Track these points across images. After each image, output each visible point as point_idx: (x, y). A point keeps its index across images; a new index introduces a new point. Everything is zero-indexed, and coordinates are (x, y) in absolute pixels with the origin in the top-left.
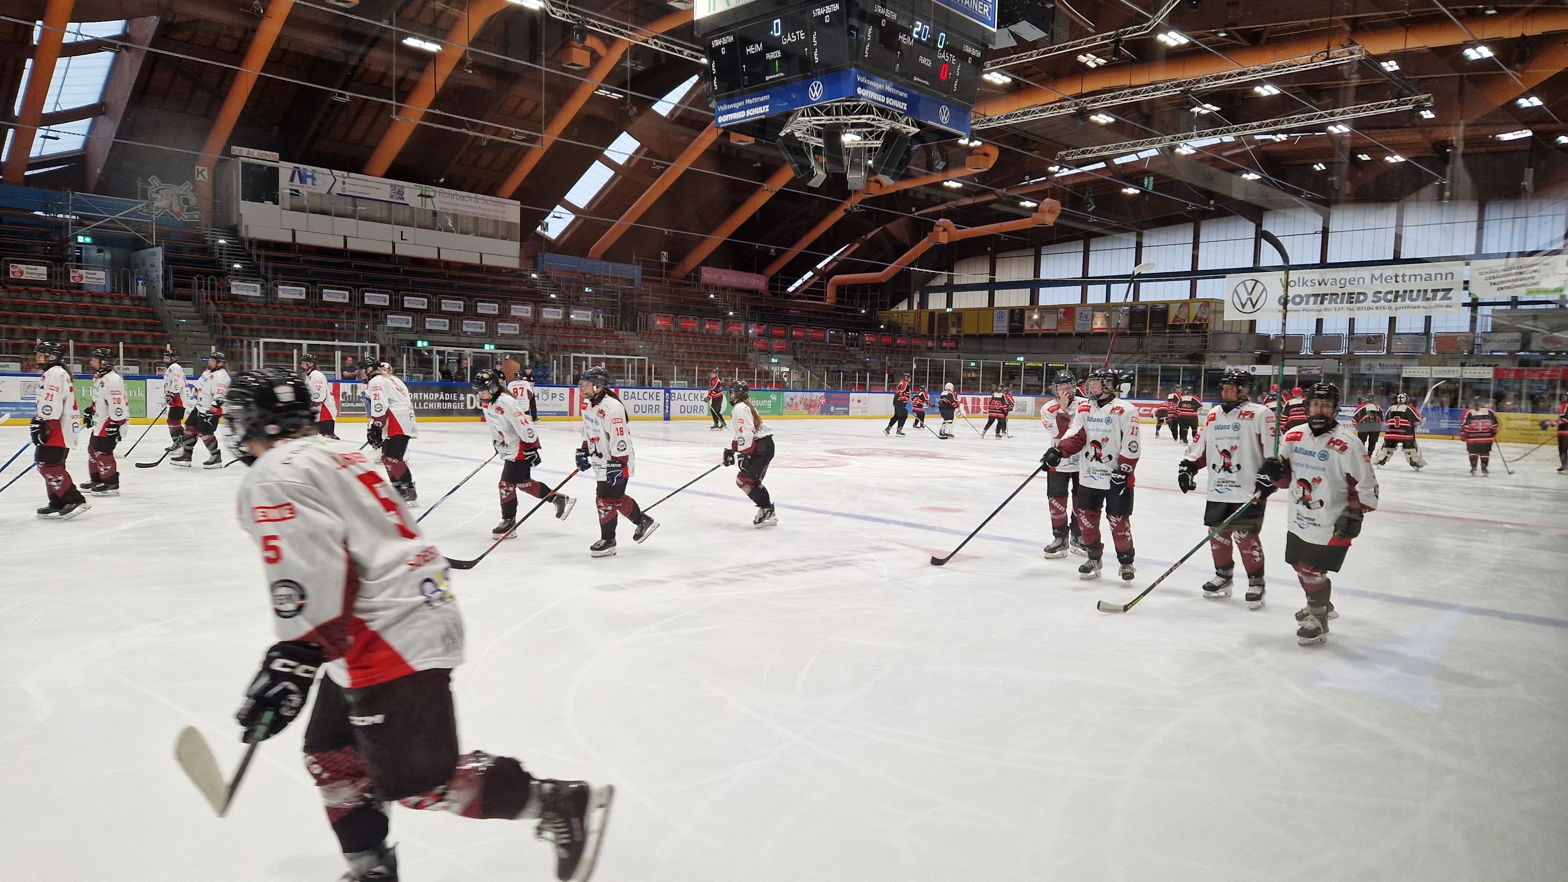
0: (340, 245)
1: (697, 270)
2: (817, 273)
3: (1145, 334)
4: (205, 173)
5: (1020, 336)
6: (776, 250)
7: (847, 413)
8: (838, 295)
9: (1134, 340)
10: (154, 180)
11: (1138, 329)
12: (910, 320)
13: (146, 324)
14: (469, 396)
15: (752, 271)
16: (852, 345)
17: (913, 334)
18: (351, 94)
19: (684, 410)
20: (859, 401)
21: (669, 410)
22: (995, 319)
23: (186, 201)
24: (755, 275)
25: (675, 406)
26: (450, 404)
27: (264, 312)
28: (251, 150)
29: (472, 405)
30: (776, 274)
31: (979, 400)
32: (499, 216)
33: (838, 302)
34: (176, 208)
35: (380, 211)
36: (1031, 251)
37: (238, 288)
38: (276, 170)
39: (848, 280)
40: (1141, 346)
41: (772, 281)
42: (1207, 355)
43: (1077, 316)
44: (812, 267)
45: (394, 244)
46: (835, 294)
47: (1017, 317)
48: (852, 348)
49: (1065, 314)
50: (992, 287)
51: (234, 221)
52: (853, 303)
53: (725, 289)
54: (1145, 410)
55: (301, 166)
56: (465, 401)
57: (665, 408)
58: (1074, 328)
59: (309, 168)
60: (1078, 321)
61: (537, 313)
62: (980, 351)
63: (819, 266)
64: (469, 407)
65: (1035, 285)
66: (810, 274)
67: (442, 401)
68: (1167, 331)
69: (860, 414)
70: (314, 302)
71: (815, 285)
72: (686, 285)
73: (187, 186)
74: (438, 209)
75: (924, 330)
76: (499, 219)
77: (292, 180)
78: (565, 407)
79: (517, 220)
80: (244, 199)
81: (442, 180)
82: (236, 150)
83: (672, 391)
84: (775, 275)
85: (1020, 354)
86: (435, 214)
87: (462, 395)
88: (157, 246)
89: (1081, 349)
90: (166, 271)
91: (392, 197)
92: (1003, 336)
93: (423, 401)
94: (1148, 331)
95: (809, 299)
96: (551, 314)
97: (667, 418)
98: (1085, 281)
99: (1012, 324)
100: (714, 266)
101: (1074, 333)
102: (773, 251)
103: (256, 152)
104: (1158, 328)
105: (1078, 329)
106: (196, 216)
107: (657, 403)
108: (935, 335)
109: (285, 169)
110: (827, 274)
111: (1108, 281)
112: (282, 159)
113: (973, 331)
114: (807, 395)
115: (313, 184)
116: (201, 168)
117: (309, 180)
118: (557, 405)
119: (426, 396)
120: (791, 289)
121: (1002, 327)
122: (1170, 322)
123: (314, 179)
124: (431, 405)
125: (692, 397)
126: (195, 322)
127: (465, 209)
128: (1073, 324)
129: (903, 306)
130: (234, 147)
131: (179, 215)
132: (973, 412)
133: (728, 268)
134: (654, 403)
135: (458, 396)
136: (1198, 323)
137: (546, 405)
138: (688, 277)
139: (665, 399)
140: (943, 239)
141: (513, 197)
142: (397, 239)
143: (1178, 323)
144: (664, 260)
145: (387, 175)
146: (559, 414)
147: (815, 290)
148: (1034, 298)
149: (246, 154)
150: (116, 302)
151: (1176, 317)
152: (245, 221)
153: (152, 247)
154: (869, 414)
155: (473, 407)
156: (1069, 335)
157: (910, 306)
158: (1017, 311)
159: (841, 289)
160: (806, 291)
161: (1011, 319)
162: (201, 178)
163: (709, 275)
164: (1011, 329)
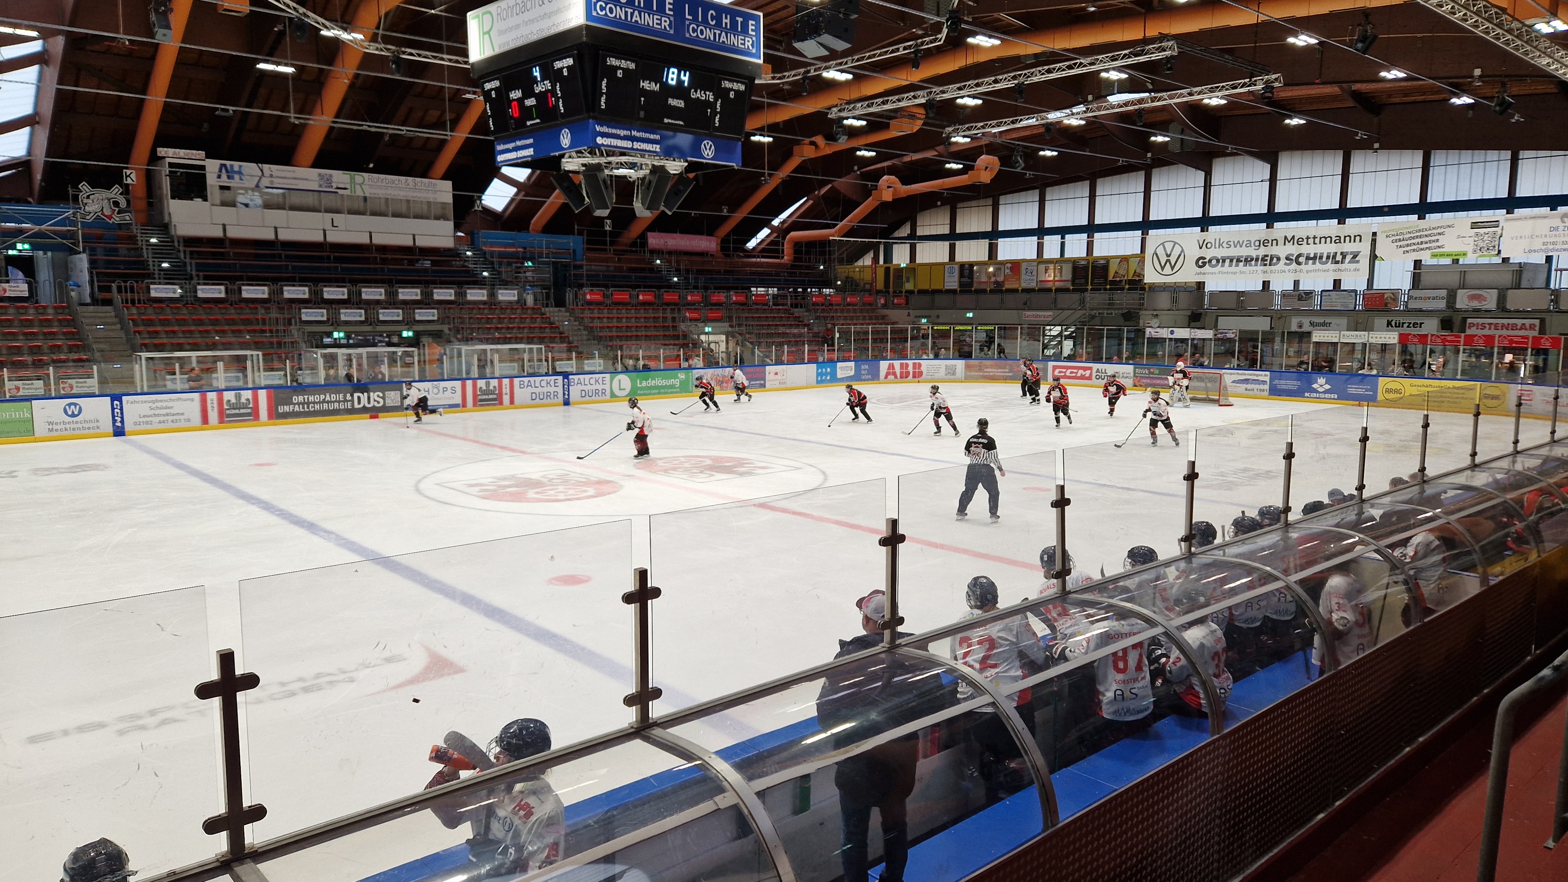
0: (270, 236)
1: (643, 237)
2: (773, 229)
3: (1087, 290)
4: (133, 176)
5: (970, 291)
6: (722, 211)
7: (763, 386)
8: (796, 252)
9: (1076, 296)
10: (84, 186)
11: (1081, 284)
12: (868, 276)
13: (64, 333)
14: (356, 395)
15: (701, 233)
16: (796, 306)
17: (871, 290)
18: (234, 108)
19: (584, 394)
20: (776, 374)
21: (568, 395)
22: (947, 274)
23: (116, 204)
24: (704, 237)
25: (575, 392)
26: (336, 405)
27: (185, 312)
28: (177, 150)
29: (359, 403)
30: (728, 235)
31: (907, 365)
32: (430, 197)
33: (796, 259)
34: (107, 212)
35: (310, 199)
36: (990, 201)
37: (158, 291)
38: (203, 168)
39: (803, 237)
40: (1082, 302)
41: (724, 244)
42: (1142, 313)
43: (1023, 271)
44: (767, 223)
45: (324, 231)
46: (792, 251)
47: (966, 272)
48: (796, 310)
49: (1011, 269)
50: (953, 237)
51: (166, 220)
52: (810, 259)
53: (670, 253)
54: (1071, 373)
55: (228, 163)
56: (352, 401)
57: (564, 394)
58: (1020, 284)
59: (236, 165)
60: (1023, 277)
61: (461, 294)
62: (932, 307)
63: (776, 222)
64: (356, 406)
65: (994, 235)
66: (765, 232)
67: (328, 402)
68: (1108, 287)
69: (778, 386)
70: (233, 300)
71: (772, 243)
72: (631, 251)
73: (116, 189)
74: (367, 195)
75: (880, 285)
76: (431, 200)
77: (219, 177)
78: (458, 400)
79: (449, 199)
80: (173, 198)
81: (371, 165)
82: (162, 151)
83: (571, 377)
84: (727, 236)
85: (969, 309)
86: (365, 199)
87: (348, 395)
88: (84, 252)
89: (1026, 306)
90: (91, 277)
91: (320, 186)
92: (953, 292)
93: (308, 403)
94: (1090, 287)
95: (763, 257)
96: (475, 295)
97: (567, 403)
98: (1041, 232)
99: (962, 280)
100: (661, 230)
101: (1020, 289)
102: (725, 210)
103: (182, 152)
104: (1100, 284)
105: (1024, 285)
106: (127, 218)
107: (556, 389)
108: (891, 290)
109: (212, 166)
110: (783, 231)
111: (1063, 231)
112: (208, 157)
113: (925, 286)
114: (719, 371)
115: (241, 179)
116: (128, 172)
117: (237, 177)
118: (449, 398)
119: (311, 398)
120: (752, 244)
121: (952, 282)
122: (1110, 278)
123: (240, 173)
124: (317, 407)
125: (592, 381)
126: (113, 327)
127: (396, 193)
128: (1019, 279)
129: (867, 260)
130: (159, 149)
131: (110, 217)
132: (901, 377)
133: (676, 232)
134: (552, 389)
135: (345, 396)
136: (1138, 278)
137: (437, 399)
138: (634, 244)
139: (564, 385)
140: (887, 196)
141: (444, 178)
142: (328, 226)
143: (1118, 279)
144: (608, 228)
145: (315, 165)
146: (451, 406)
147: (771, 248)
148: (993, 251)
149: (171, 154)
150: (40, 311)
151: (1116, 272)
152: (175, 220)
153: (80, 253)
154: (788, 385)
155: (361, 406)
156: (1015, 291)
157: (876, 259)
158: (967, 266)
159: (798, 245)
160: (763, 250)
161: (961, 275)
162: (129, 181)
163: (655, 240)
164: (961, 284)
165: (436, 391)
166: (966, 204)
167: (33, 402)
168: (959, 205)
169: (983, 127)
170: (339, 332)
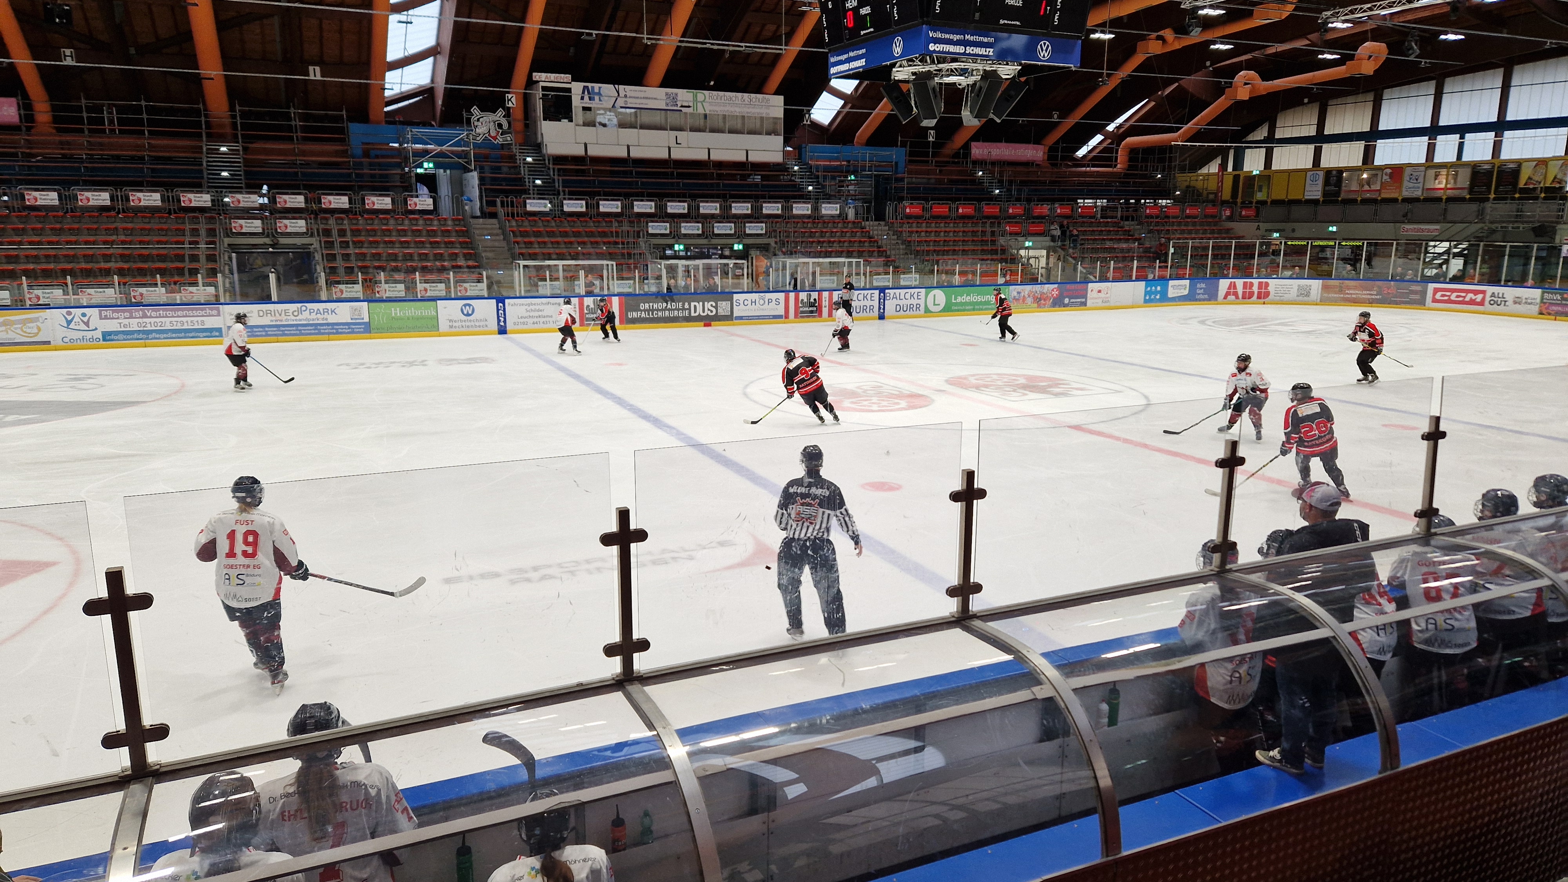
0: (624, 154)
1: (966, 147)
2: (1107, 135)
3: (1488, 199)
4: (513, 100)
5: (1336, 201)
6: (1052, 117)
7: (1084, 304)
8: (1130, 160)
9: (1474, 207)
10: (475, 110)
11: (1481, 193)
12: (1212, 185)
13: (460, 243)
14: (693, 304)
15: (1028, 142)
16: (1127, 219)
17: (1215, 200)
18: (596, 32)
19: (899, 309)
20: (1100, 291)
21: (884, 309)
22: (1308, 182)
23: (500, 126)
24: (1031, 146)
25: (890, 305)
26: (676, 313)
27: (553, 224)
28: (549, 75)
29: (695, 312)
30: (1057, 142)
31: (1252, 284)
32: (764, 112)
33: (1130, 167)
34: (493, 134)
35: (657, 118)
36: (1371, 96)
37: (532, 205)
38: (569, 90)
39: (1142, 142)
40: (1481, 213)
41: (1052, 153)
42: (1559, 226)
43: (1406, 177)
44: (1100, 129)
45: (669, 149)
46: (1127, 158)
47: (1333, 180)
48: (1127, 223)
49: (1391, 176)
50: (1320, 139)
51: (539, 140)
52: (1146, 166)
53: (993, 163)
54: (1458, 297)
55: (590, 85)
56: (690, 309)
57: (880, 308)
58: (1401, 191)
59: (597, 86)
60: (1406, 184)
61: (787, 209)
62: (1287, 220)
63: (1111, 128)
64: (693, 314)
65: (1373, 135)
66: (1099, 138)
67: (669, 310)
68: (1517, 196)
69: (1100, 304)
70: (592, 214)
71: (1105, 150)
72: (954, 163)
73: (500, 112)
74: (708, 112)
75: (1226, 194)
76: (764, 115)
77: (582, 98)
78: (781, 311)
79: (780, 113)
80: (544, 119)
81: (712, 83)
82: (536, 76)
83: (887, 291)
84: (1054, 143)
85: (1332, 222)
86: (705, 116)
87: (686, 304)
88: (475, 169)
89: (1407, 218)
90: (481, 192)
91: (667, 105)
92: (1315, 202)
93: (653, 311)
94: (1492, 196)
95: (1094, 166)
96: (801, 209)
97: (882, 317)
98: (1434, 130)
99: (1327, 188)
100: (985, 140)
101: (1400, 198)
102: (1055, 116)
103: (552, 76)
104: (1506, 192)
105: (1406, 194)
106: (509, 139)
107: (872, 303)
108: (1239, 200)
109: (577, 88)
110: (1118, 137)
111: (1462, 130)
112: (574, 80)
113: (1282, 196)
114: (1037, 288)
115: (600, 100)
116: (510, 96)
117: (597, 98)
118: (773, 309)
119: (655, 306)
120: (1081, 152)
121: (1315, 191)
122: (1521, 184)
123: (599, 94)
124: (660, 314)
125: (908, 296)
126: (498, 238)
127: (732, 109)
128: (1400, 187)
129: (1213, 168)
130: (534, 74)
131: (495, 138)
132: (1244, 298)
133: (1001, 142)
134: (868, 303)
135: (684, 305)
136: (1557, 186)
137: (763, 310)
138: (956, 155)
139: (880, 299)
140: (1243, 94)
141: (777, 93)
142: (673, 144)
143: (1531, 186)
144: (931, 139)
145: (663, 85)
146: (775, 317)
147: (1103, 156)
148: (1369, 154)
149: (544, 79)
150: (442, 223)
151: (1530, 178)
152: (546, 140)
153: (472, 171)
154: (1112, 304)
155: (697, 314)
156: (1395, 200)
157: (1223, 166)
158: (1334, 173)
159: (1133, 152)
160: (1095, 158)
161: (1327, 182)
162: (510, 105)
163: (978, 150)
164: (1325, 194)
165: (762, 302)
166: (1339, 101)
167: (438, 302)
168: (1330, 102)
169: (1371, 9)
170: (679, 244)
